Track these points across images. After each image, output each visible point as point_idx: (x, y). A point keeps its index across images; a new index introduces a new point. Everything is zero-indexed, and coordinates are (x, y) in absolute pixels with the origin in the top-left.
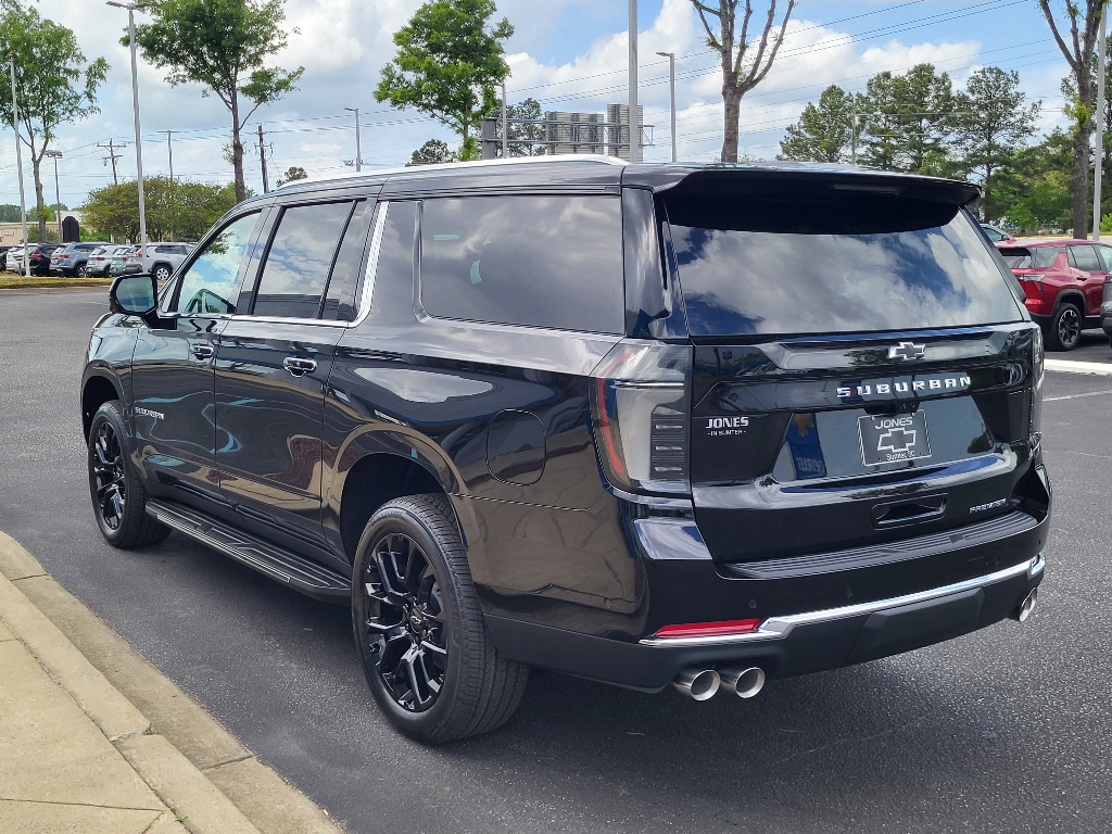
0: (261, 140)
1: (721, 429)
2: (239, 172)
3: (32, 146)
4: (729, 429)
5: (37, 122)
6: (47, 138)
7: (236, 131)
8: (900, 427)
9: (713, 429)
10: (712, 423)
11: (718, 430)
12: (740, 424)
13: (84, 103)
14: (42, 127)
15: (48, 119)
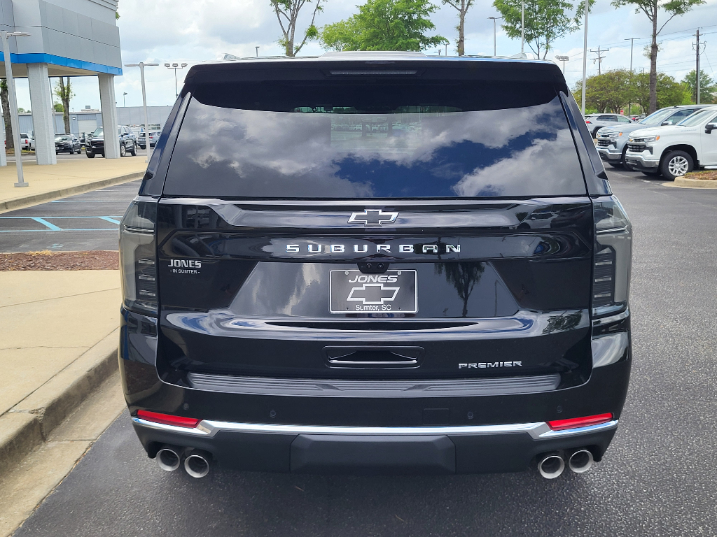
0: (698, 40)
1: (180, 268)
2: (654, 65)
3: (538, 55)
4: (186, 269)
5: (542, 39)
6: (547, 48)
7: (654, 36)
8: (377, 282)
9: (174, 267)
10: (173, 263)
11: (178, 268)
12: (194, 265)
13: (573, 24)
14: (545, 42)
15: (548, 37)
